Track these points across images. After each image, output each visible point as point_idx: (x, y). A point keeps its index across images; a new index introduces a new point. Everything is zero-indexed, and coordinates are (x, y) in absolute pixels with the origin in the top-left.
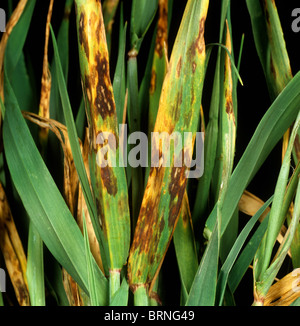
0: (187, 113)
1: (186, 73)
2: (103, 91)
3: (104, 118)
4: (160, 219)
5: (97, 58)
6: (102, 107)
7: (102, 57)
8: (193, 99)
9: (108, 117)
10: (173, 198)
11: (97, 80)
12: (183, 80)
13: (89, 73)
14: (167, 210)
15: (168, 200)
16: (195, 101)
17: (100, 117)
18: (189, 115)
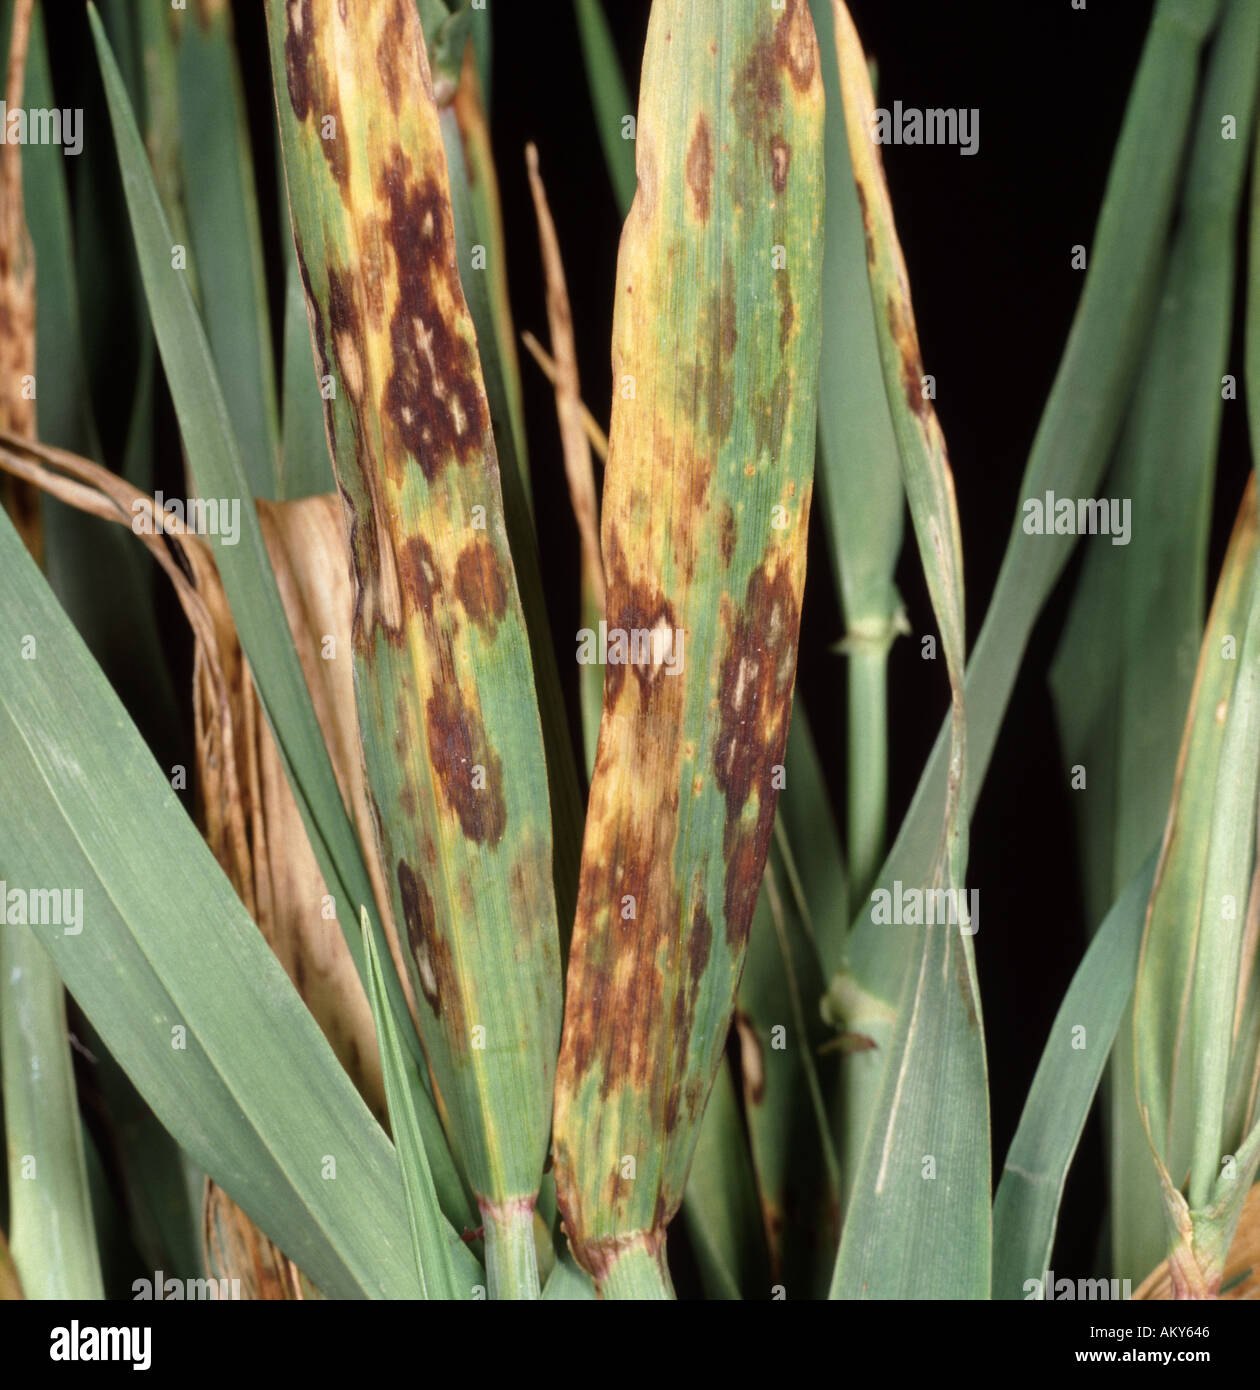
0: (764, 388)
1: (741, 193)
2: (424, 340)
3: (431, 471)
4: (690, 919)
5: (391, 185)
6: (421, 419)
7: (414, 178)
8: (787, 317)
9: (453, 467)
10: (735, 805)
11: (391, 289)
12: (733, 232)
13: (350, 256)
14: (718, 868)
15: (718, 820)
16: (797, 328)
17: (412, 468)
18: (778, 399)
